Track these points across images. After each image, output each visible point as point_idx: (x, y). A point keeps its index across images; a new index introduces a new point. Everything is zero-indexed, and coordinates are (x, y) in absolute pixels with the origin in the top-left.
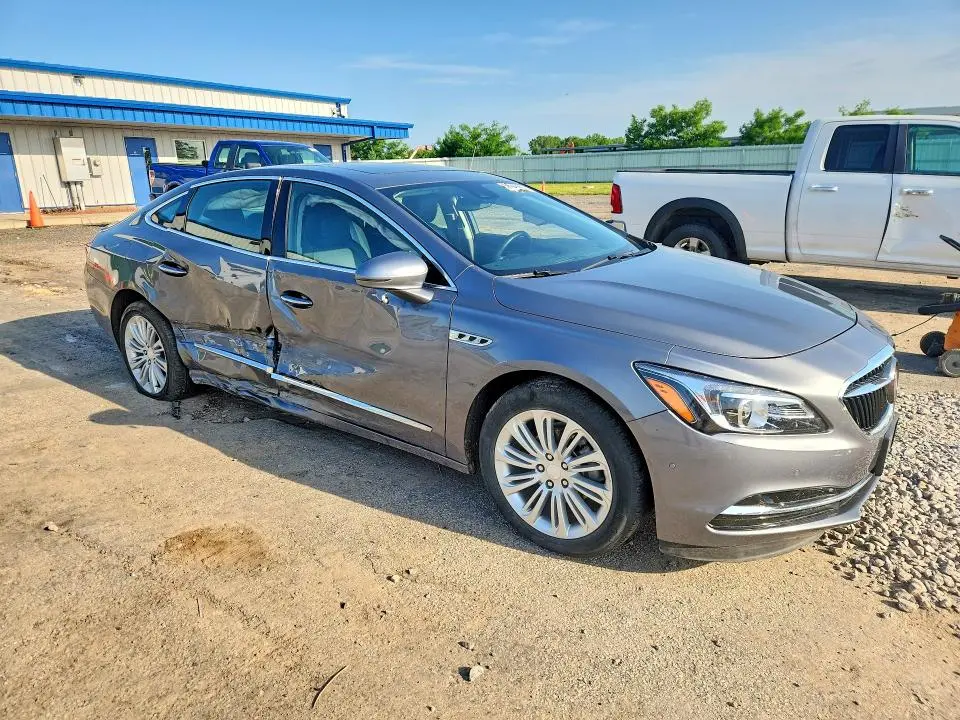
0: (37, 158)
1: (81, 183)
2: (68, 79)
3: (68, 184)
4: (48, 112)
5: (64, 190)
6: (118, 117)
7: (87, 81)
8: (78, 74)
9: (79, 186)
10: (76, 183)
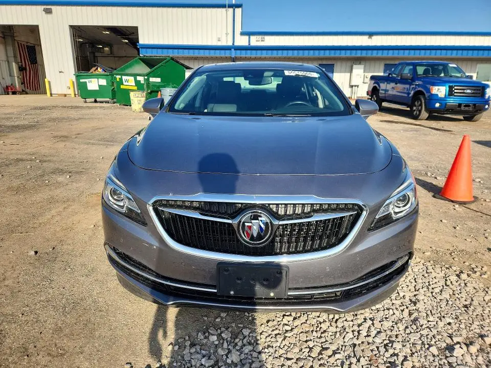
0: (343, 74)
1: (358, 86)
2: (366, 38)
3: (352, 86)
4: (348, 54)
5: (350, 89)
6: (380, 54)
7: (374, 38)
8: (371, 35)
9: (356, 87)
10: (355, 86)
